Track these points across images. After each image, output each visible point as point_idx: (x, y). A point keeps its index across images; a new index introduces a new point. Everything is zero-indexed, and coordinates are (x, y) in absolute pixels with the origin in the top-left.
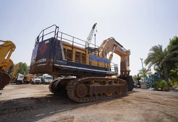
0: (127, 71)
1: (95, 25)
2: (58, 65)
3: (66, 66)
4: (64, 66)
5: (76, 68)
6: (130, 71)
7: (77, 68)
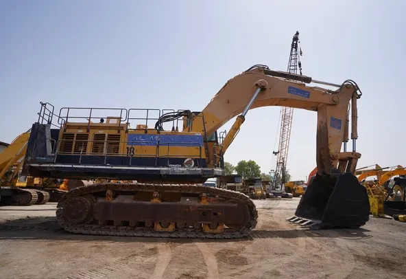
0: (334, 158)
1: (296, 39)
2: (37, 165)
3: (52, 165)
4: (48, 165)
5: (71, 166)
6: (359, 156)
7: (74, 166)
